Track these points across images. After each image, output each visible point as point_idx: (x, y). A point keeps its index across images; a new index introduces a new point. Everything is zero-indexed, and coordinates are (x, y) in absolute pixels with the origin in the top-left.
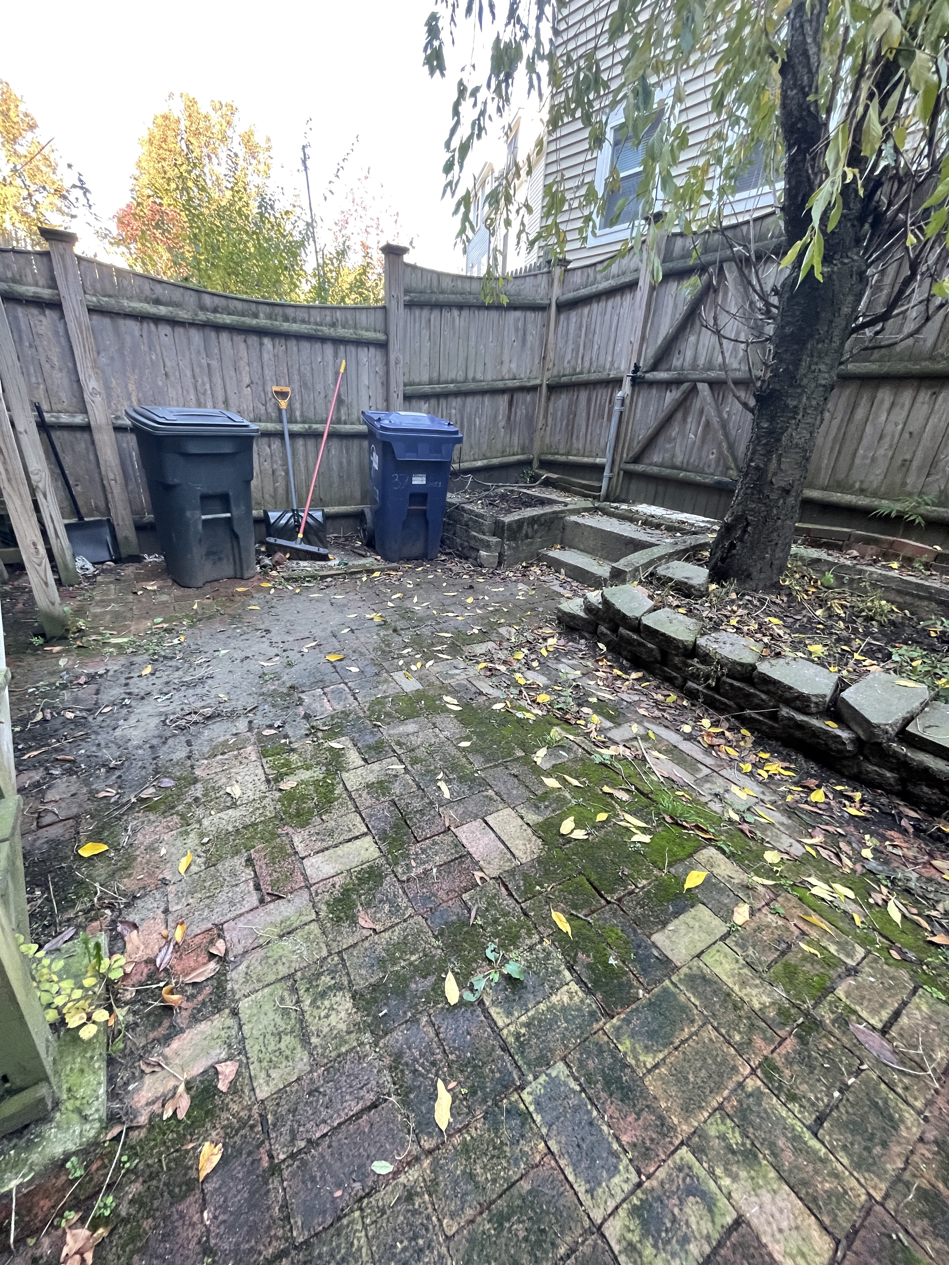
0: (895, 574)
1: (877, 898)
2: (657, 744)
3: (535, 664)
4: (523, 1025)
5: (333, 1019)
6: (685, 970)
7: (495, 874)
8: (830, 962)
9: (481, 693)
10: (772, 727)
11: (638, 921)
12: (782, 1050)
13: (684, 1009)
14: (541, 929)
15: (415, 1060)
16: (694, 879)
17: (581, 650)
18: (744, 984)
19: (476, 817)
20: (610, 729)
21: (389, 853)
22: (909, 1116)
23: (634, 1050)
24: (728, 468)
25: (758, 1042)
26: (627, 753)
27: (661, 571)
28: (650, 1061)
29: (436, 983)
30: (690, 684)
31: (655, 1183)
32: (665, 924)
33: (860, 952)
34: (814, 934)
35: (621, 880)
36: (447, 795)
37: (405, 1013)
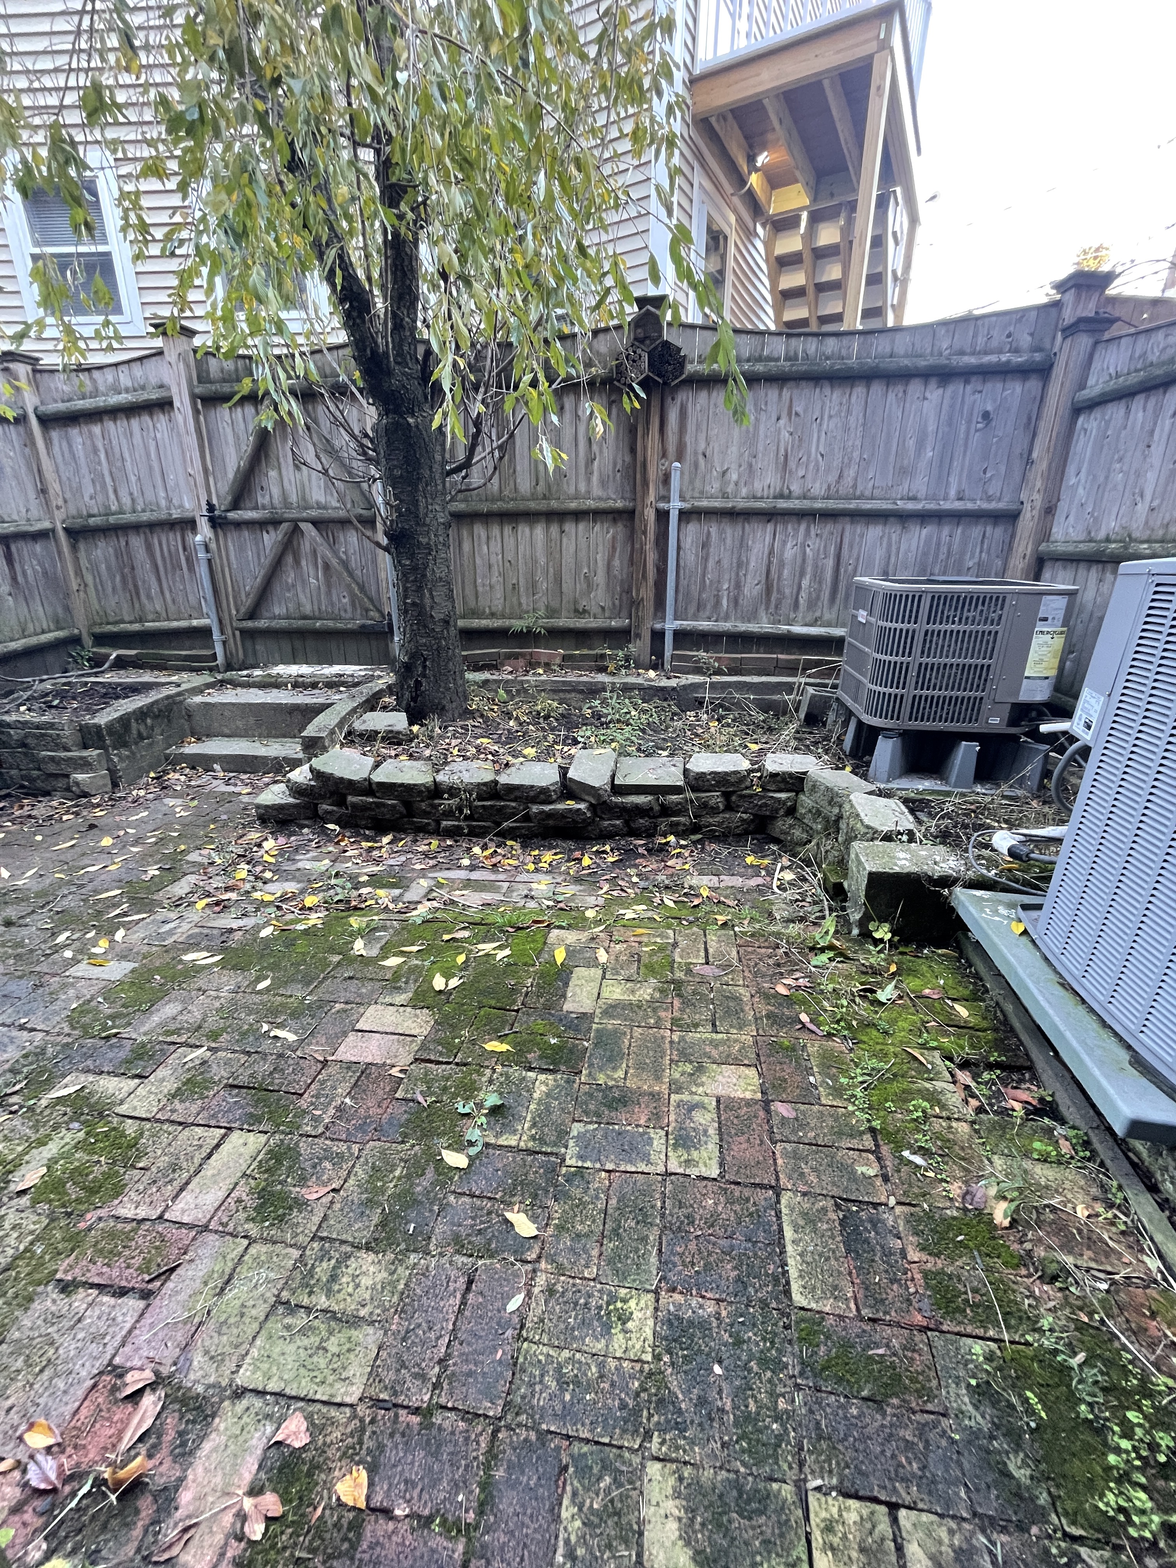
0: (544, 677)
1: (657, 900)
2: (452, 885)
3: (268, 875)
4: (530, 1129)
5: (365, 1281)
6: (598, 1011)
7: (411, 1058)
8: (662, 948)
9: (231, 931)
10: (529, 828)
11: (547, 1007)
12: (676, 1008)
13: (616, 1031)
14: (486, 1063)
15: (472, 1226)
16: (560, 956)
17: (311, 841)
18: (633, 992)
19: (345, 1034)
20: (401, 895)
21: (278, 1126)
22: (742, 990)
23: (608, 1077)
24: (367, 610)
25: (663, 1014)
26: (435, 904)
27: (359, 725)
28: (620, 1074)
29: (436, 1169)
30: (444, 823)
31: (673, 1125)
32: (564, 996)
33: (670, 932)
34: (645, 939)
35: (513, 991)
36: (292, 1037)
37: (431, 1211)
